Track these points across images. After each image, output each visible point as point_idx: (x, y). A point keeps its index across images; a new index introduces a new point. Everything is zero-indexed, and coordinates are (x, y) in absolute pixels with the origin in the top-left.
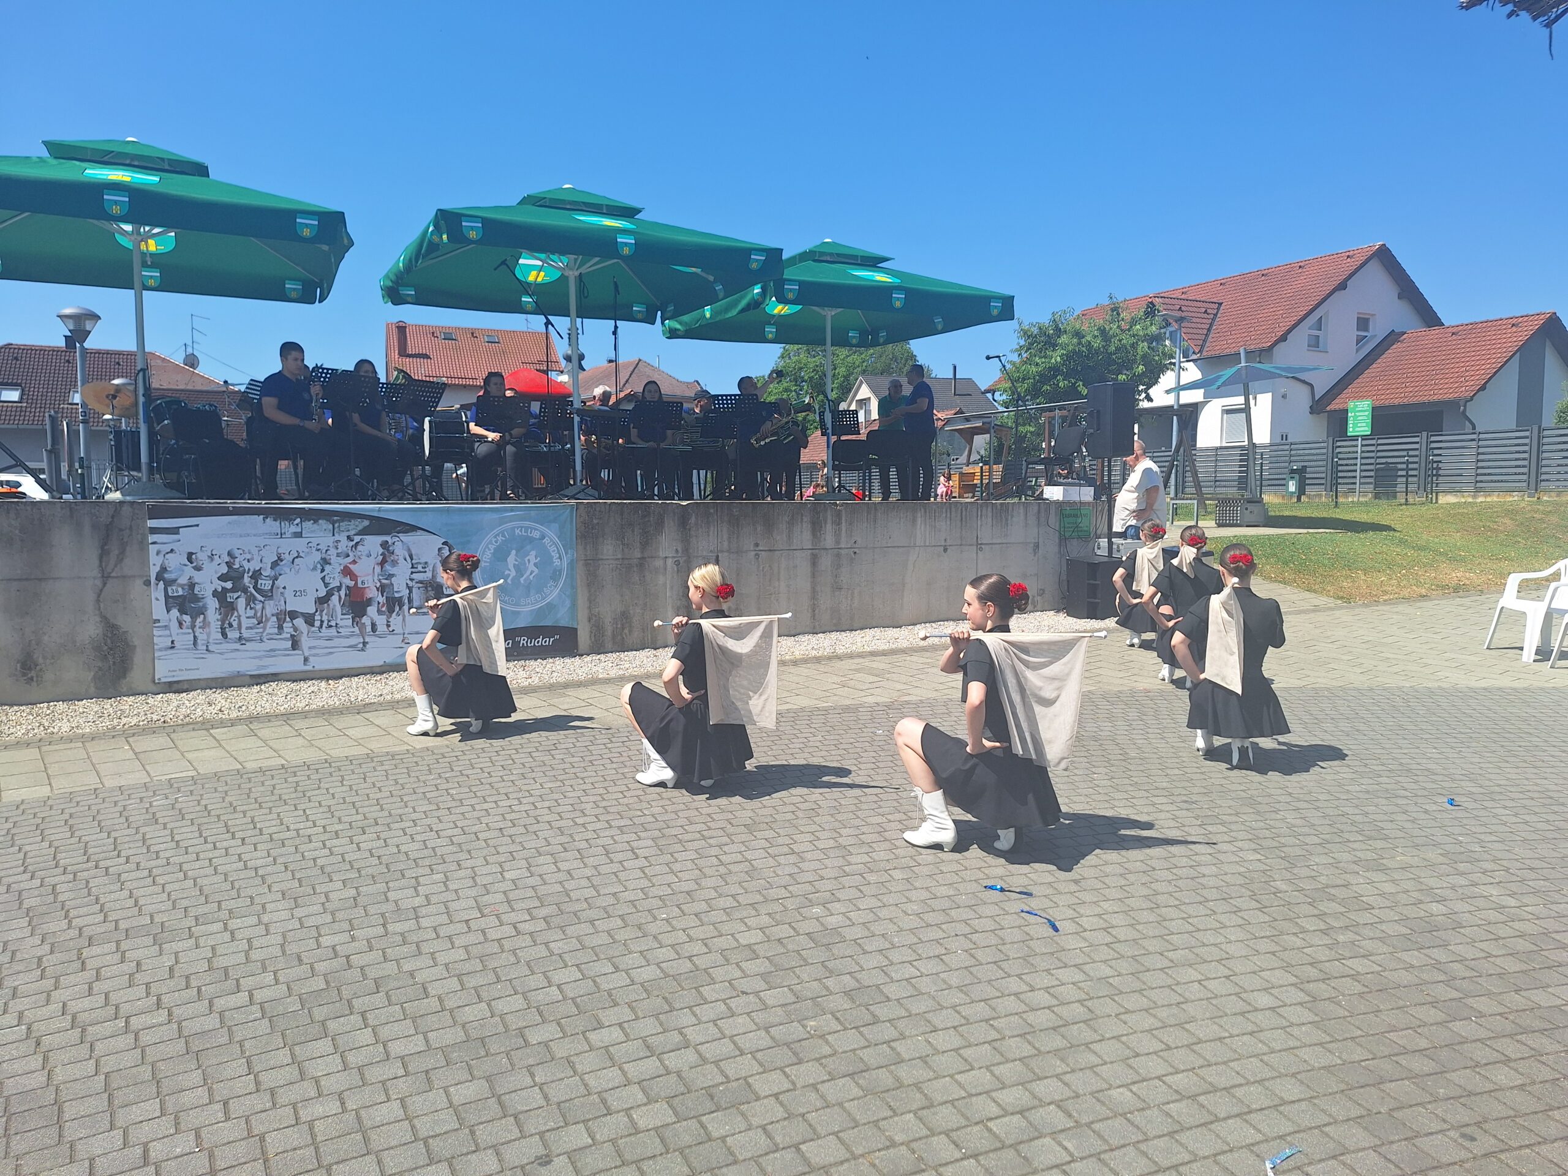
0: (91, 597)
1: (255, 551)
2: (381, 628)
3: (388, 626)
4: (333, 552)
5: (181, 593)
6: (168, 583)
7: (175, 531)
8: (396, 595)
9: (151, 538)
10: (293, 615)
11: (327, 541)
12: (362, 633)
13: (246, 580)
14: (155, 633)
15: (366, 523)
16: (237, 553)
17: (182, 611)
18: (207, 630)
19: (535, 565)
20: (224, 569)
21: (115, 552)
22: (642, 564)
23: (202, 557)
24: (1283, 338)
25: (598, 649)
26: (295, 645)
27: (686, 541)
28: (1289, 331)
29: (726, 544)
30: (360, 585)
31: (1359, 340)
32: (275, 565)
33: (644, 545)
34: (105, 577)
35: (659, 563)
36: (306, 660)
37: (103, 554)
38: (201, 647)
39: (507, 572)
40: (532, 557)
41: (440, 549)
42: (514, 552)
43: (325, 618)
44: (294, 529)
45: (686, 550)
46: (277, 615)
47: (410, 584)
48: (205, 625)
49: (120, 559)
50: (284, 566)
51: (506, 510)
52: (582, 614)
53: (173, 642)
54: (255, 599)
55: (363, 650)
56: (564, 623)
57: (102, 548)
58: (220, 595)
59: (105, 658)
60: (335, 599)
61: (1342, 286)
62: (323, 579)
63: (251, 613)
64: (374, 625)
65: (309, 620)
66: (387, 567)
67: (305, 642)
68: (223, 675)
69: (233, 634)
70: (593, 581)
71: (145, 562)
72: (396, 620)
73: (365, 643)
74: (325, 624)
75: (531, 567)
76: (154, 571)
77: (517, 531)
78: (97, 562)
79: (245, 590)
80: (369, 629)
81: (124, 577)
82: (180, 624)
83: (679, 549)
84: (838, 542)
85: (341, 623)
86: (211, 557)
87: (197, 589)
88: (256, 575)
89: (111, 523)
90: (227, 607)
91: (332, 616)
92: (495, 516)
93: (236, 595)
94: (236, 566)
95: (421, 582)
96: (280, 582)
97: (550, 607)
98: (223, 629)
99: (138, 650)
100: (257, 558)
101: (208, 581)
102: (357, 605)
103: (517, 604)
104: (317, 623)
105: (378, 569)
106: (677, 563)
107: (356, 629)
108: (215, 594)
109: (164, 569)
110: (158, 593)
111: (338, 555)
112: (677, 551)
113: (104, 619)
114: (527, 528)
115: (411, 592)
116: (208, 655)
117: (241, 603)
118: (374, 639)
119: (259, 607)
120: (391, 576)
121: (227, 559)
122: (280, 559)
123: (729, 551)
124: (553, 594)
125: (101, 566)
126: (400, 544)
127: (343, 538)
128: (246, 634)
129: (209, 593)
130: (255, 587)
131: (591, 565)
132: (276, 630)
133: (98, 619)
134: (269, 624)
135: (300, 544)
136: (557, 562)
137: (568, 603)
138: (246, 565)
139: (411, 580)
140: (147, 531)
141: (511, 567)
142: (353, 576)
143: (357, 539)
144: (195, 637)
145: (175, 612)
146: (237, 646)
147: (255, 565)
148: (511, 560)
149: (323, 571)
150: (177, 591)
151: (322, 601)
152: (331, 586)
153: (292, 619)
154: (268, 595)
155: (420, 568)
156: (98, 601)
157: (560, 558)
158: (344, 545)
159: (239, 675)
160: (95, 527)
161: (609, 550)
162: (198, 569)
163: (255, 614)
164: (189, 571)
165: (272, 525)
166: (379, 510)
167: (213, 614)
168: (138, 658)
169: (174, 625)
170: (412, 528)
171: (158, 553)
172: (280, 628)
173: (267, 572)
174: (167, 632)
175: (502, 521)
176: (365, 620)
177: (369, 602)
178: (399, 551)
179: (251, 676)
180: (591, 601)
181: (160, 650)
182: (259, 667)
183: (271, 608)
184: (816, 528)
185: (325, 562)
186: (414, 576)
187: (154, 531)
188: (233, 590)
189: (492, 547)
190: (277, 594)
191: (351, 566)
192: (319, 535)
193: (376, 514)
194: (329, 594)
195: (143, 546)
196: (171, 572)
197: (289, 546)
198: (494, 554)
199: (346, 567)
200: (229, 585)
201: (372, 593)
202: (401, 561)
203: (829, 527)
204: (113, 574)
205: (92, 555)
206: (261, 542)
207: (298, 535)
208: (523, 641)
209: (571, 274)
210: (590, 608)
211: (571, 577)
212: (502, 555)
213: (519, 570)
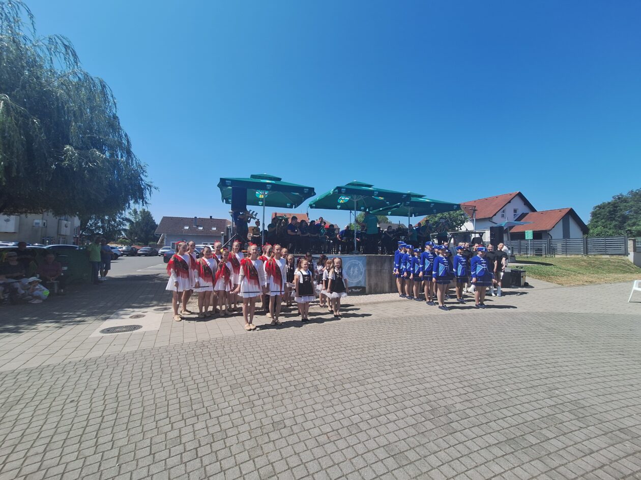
25: (370, 293)
33: (381, 266)
40: (356, 269)
42: (352, 268)
51: (350, 257)
52: (367, 283)
56: (363, 285)
70: (370, 275)
75: (356, 272)
77: (353, 262)
92: (348, 258)
97: (360, 281)
103: (353, 280)
114: (355, 261)
124: (361, 278)
136: (361, 270)
137: (364, 281)
148: (352, 269)
161: (374, 267)
175: (350, 260)
180: (369, 280)
189: (348, 266)
208: (354, 290)
209: (355, 201)
210: (369, 282)
211: (365, 274)
212: (349, 268)
213: (353, 272)
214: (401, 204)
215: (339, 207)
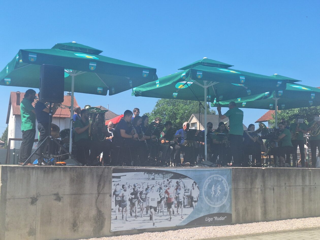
0: (94, 201)
1: (141, 184)
2: (175, 213)
3: (177, 212)
4: (163, 185)
5: (120, 199)
6: (117, 196)
7: (119, 177)
8: (180, 201)
9: (113, 180)
10: (151, 207)
11: (161, 181)
12: (170, 215)
13: (138, 195)
14: (112, 214)
15: (172, 175)
16: (136, 185)
17: (120, 206)
18: (126, 213)
19: (220, 190)
20: (132, 191)
21: (102, 185)
22: (251, 190)
23: (126, 186)
25: (239, 222)
26: (151, 219)
27: (264, 182)
29: (276, 183)
30: (170, 197)
32: (147, 189)
33: (252, 183)
34: (99, 194)
35: (256, 190)
36: (154, 224)
37: (99, 185)
38: (124, 219)
39: (212, 193)
40: (219, 188)
41: (193, 184)
43: (160, 209)
44: (152, 177)
45: (264, 185)
46: (146, 207)
47: (184, 197)
48: (126, 211)
49: (103, 187)
50: (149, 190)
51: (212, 170)
52: (233, 209)
53: (116, 217)
54: (140, 201)
55: (170, 221)
56: (228, 211)
57: (99, 183)
58: (131, 200)
59: (97, 223)
60: (163, 202)
62: (160, 195)
63: (139, 207)
64: (173, 212)
66: (178, 191)
67: (154, 218)
68: (130, 229)
69: (134, 214)
70: (237, 197)
71: (110, 188)
72: (180, 210)
73: (171, 218)
74: (160, 211)
75: (219, 191)
76: (113, 191)
77: (215, 178)
78: (97, 188)
79: (138, 198)
80: (172, 213)
81: (104, 193)
82: (119, 211)
83: (262, 185)
84: (310, 183)
85: (164, 211)
86: (129, 187)
87: (124, 198)
88: (141, 193)
89: (102, 175)
90: (133, 205)
91: (162, 208)
92: (209, 173)
93: (135, 200)
94: (136, 190)
95: (187, 196)
96: (148, 196)
97: (224, 206)
98: (131, 212)
99: (106, 220)
100: (142, 187)
101: (128, 195)
102: (169, 204)
103: (214, 205)
104: (157, 211)
105: (175, 191)
106: (261, 190)
107: (168, 213)
108: (129, 200)
109: (115, 191)
110: (113, 199)
111: (164, 186)
112: (261, 186)
113: (98, 209)
114: (218, 177)
115: (184, 199)
116: (126, 222)
117: (137, 203)
118: (173, 217)
119: (141, 204)
120: (179, 194)
121: (133, 187)
122: (148, 187)
123: (277, 186)
124: (225, 200)
125: (98, 189)
126: (182, 182)
127: (166, 180)
128: (137, 214)
129: (127, 200)
130: (141, 197)
131: (236, 190)
132: (146, 213)
133: (96, 209)
134: (144, 211)
135: (153, 182)
137: (229, 204)
138: (139, 190)
139: (184, 195)
140: (112, 177)
141: (213, 191)
142: (168, 194)
143: (170, 180)
144: (123, 215)
145: (118, 206)
146: (134, 219)
147: (141, 190)
148: (213, 188)
149: (160, 192)
150: (119, 199)
151: (159, 202)
152: (162, 197)
153: (150, 209)
154: (144, 200)
155: (187, 191)
156: (96, 202)
157: (227, 188)
158: (166, 182)
159: (135, 229)
160: (97, 176)
161: (241, 185)
162: (125, 191)
163: (140, 207)
164: (123, 191)
165: (146, 175)
166: (176, 170)
167: (128, 208)
168: (106, 223)
169: (117, 211)
170: (185, 177)
171: (114, 185)
172: (147, 212)
173: (144, 192)
174: (115, 213)
175: (211, 175)
176: (171, 210)
177: (172, 203)
178: (182, 185)
179: (138, 230)
180: (236, 204)
181: (113, 220)
182: (140, 226)
183: (145, 205)
184: (303, 178)
185: (161, 188)
187: (114, 177)
188: (134, 198)
189: (208, 184)
190: (147, 200)
191: (168, 190)
192: (160, 179)
193: (175, 172)
194: (161, 200)
195: (110, 182)
196: (117, 192)
198: (208, 186)
199: (166, 190)
200: (133, 196)
201: (173, 200)
202: (182, 188)
203: (307, 178)
204: (101, 193)
205: (96, 185)
206: (143, 181)
207: (153, 179)
208: (216, 218)
210: (235, 206)
211: (230, 195)
212: (210, 186)
213: (215, 192)
214: (270, 94)
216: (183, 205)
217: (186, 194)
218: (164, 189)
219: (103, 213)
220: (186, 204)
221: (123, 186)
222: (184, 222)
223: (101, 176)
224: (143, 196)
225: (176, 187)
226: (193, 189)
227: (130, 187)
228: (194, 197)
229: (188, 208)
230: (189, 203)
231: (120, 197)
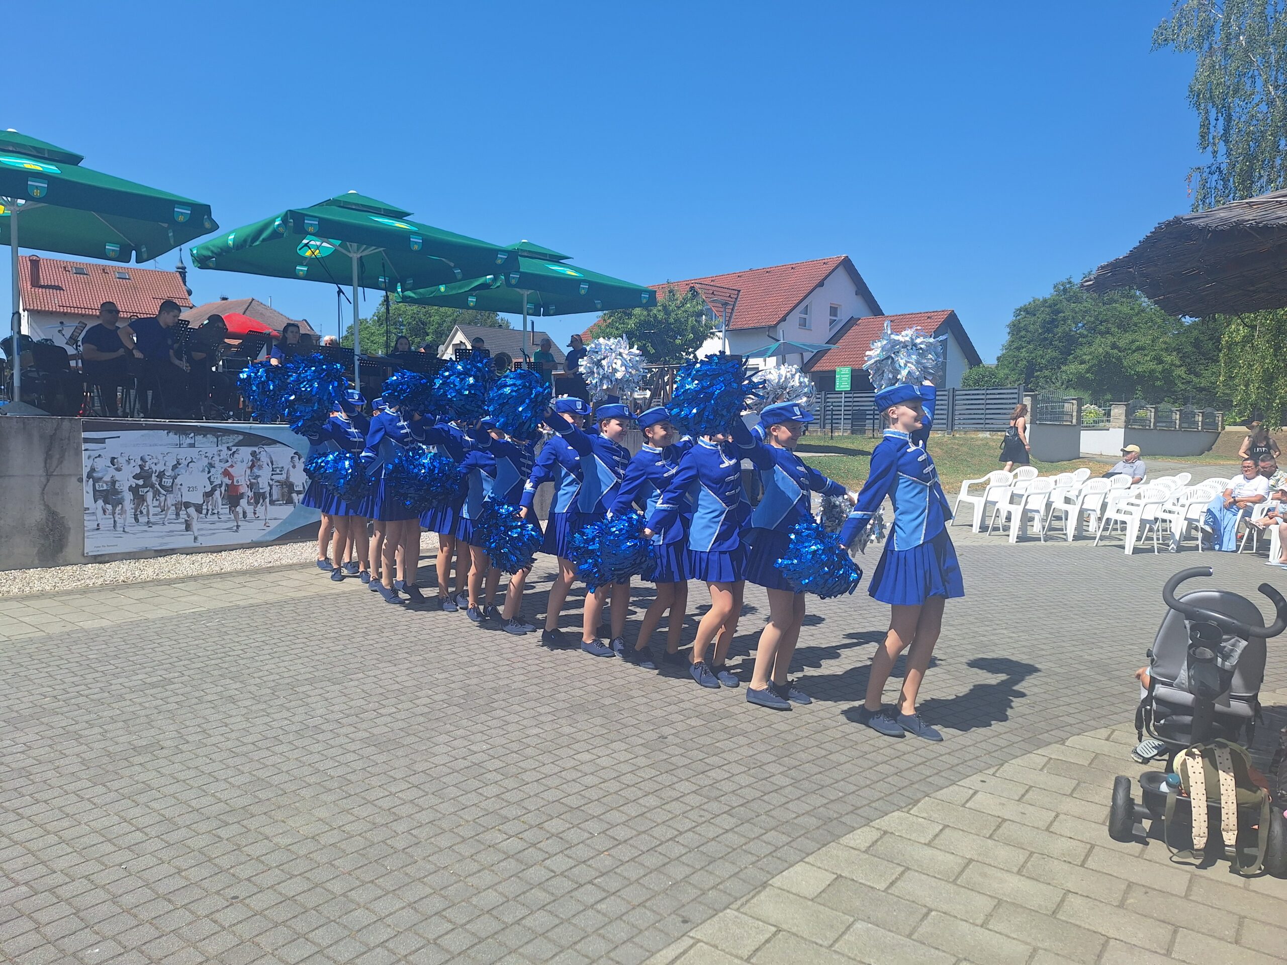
0: (37, 490)
1: (160, 457)
2: (250, 515)
3: (255, 513)
4: (217, 458)
5: (105, 488)
6: (96, 480)
7: (102, 441)
8: (261, 491)
9: (85, 446)
10: (187, 505)
11: (212, 450)
12: (236, 519)
13: (154, 478)
14: (86, 518)
15: (241, 437)
16: (147, 458)
17: (106, 502)
18: (124, 516)
20: (138, 470)
21: (57, 457)
23: (122, 461)
24: (784, 319)
26: (188, 528)
28: (788, 314)
30: (235, 483)
31: (832, 322)
32: (174, 467)
34: (49, 475)
36: (196, 538)
37: (48, 457)
38: (120, 529)
41: (292, 458)
43: (210, 507)
44: (189, 441)
46: (175, 505)
47: (271, 483)
48: (123, 512)
49: (60, 461)
50: (181, 469)
53: (98, 525)
54: (160, 493)
55: (236, 531)
57: (47, 453)
58: (134, 490)
59: (47, 537)
60: (217, 493)
61: (821, 284)
62: (209, 478)
63: (156, 503)
64: (244, 513)
65: (199, 508)
66: (255, 470)
67: (195, 526)
68: (135, 550)
69: (143, 519)
71: (79, 464)
72: (260, 509)
73: (238, 526)
74: (210, 512)
76: (85, 471)
78: (42, 465)
79: (152, 486)
80: (241, 516)
81: (63, 475)
82: (104, 512)
85: (221, 511)
86: (129, 461)
87: (117, 485)
88: (161, 475)
89: (54, 434)
90: (139, 499)
91: (215, 506)
93: (146, 490)
94: (147, 468)
95: (278, 481)
96: (178, 481)
98: (136, 515)
99: (72, 531)
100: (162, 463)
101: (126, 480)
104: (204, 511)
105: (248, 471)
107: (232, 516)
108: (131, 489)
109: (93, 470)
110: (88, 487)
111: (220, 461)
113: (47, 507)
115: (271, 488)
116: (124, 535)
117: (150, 495)
118: (245, 523)
119: (162, 499)
120: (258, 476)
121: (140, 463)
122: (178, 463)
125: (45, 466)
126: (265, 453)
127: (224, 448)
128: (152, 519)
129: (126, 488)
130: (160, 484)
132: (174, 517)
133: (43, 507)
134: (170, 512)
135: (193, 452)
138: (154, 468)
139: (272, 480)
140: (82, 441)
142: (231, 477)
143: (234, 449)
144: (115, 521)
145: (100, 502)
146: (146, 528)
147: (160, 468)
149: (209, 472)
150: (103, 486)
151: (208, 495)
152: (215, 484)
153: (186, 508)
154: (169, 490)
155: (278, 471)
156: (43, 493)
158: (225, 453)
159: (147, 549)
160: (42, 437)
162: (118, 470)
163: (160, 504)
164: (112, 471)
165: (173, 438)
166: (251, 428)
167: (128, 505)
168: (72, 537)
169: (100, 512)
170: (273, 442)
171: (89, 457)
172: (178, 515)
173: (169, 473)
174: (94, 518)
176: (239, 509)
177: (242, 496)
178: (264, 458)
179: (155, 551)
181: (88, 531)
182: (161, 544)
183: (171, 500)
185: (211, 466)
186: (273, 477)
187: (86, 440)
188: (144, 486)
190: (175, 489)
191: (229, 469)
192: (207, 446)
193: (247, 431)
194: (213, 490)
195: (78, 452)
196: (98, 472)
197: (185, 453)
199: (226, 470)
200: (141, 482)
201: (244, 489)
202: (265, 465)
204: (55, 473)
205: (39, 458)
206: (165, 450)
207: (192, 446)
209: (355, 256)
215: (302, 269)
216: (268, 500)
217: (275, 477)
218: (220, 467)
219: (63, 517)
220: (274, 498)
221: (113, 459)
222: (270, 533)
223: (52, 437)
224: (167, 482)
225: (250, 463)
226: (294, 467)
227: (132, 461)
228: (296, 483)
229: (280, 505)
230: (283, 495)
231: (106, 483)
